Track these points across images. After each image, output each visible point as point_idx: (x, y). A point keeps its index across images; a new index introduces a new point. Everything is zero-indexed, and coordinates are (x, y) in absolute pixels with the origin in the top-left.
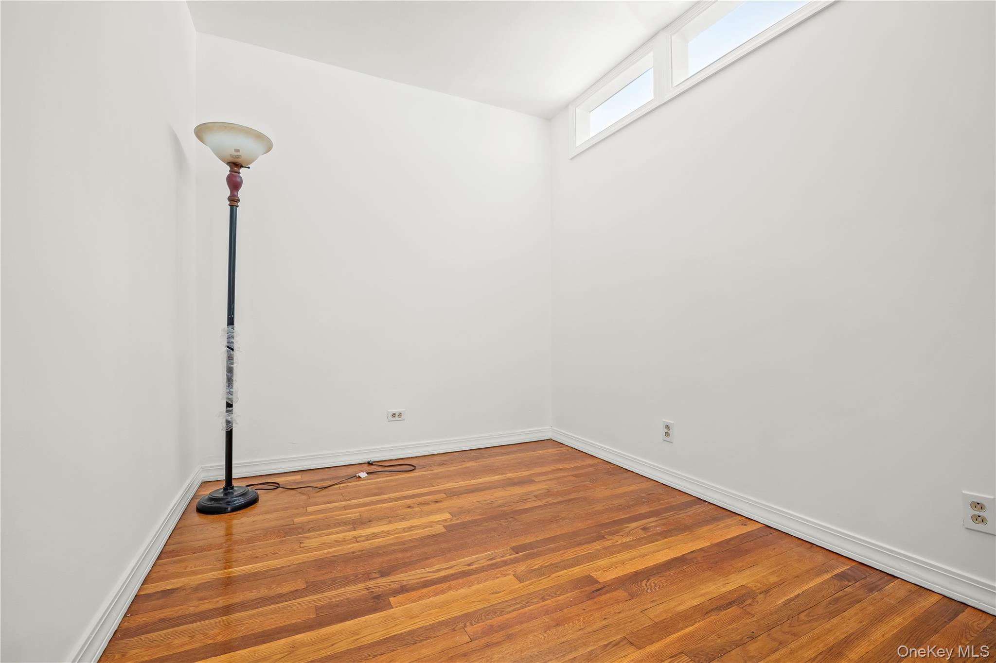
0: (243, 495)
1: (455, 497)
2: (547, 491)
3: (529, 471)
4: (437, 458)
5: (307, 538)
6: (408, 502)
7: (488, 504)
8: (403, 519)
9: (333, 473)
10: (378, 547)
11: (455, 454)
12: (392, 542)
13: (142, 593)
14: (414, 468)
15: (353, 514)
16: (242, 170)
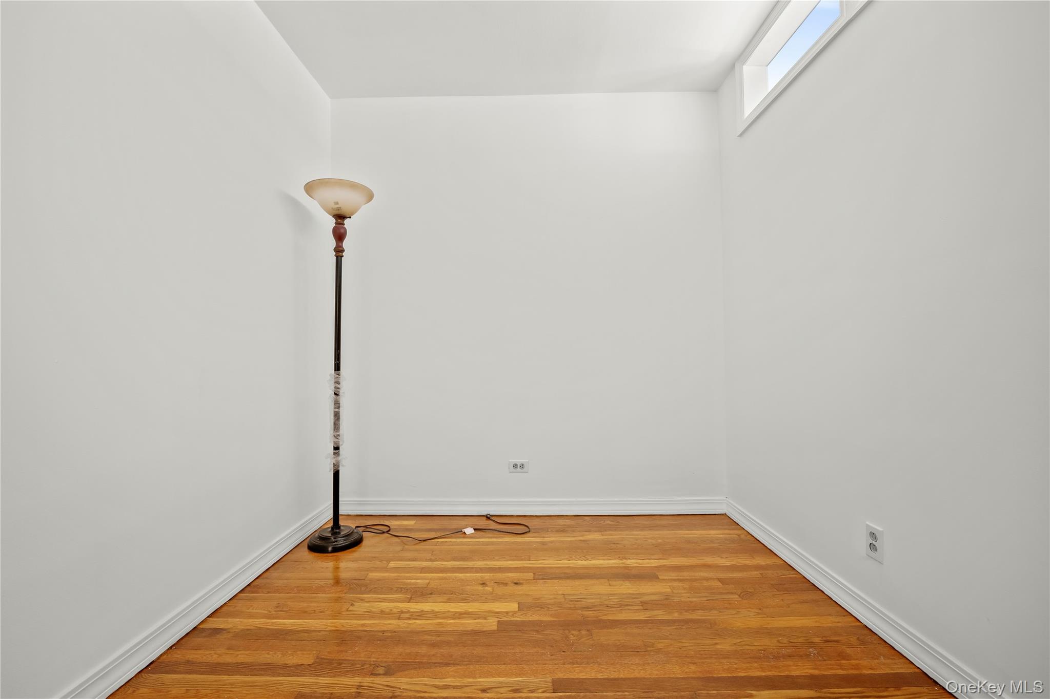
0: (347, 536)
1: (541, 581)
2: (663, 598)
3: (661, 561)
4: (562, 522)
5: (362, 600)
6: (487, 576)
7: (571, 601)
8: (464, 600)
9: (446, 523)
10: (413, 632)
11: (587, 518)
12: (431, 628)
13: (201, 627)
14: (527, 531)
15: (421, 580)
16: (347, 221)
